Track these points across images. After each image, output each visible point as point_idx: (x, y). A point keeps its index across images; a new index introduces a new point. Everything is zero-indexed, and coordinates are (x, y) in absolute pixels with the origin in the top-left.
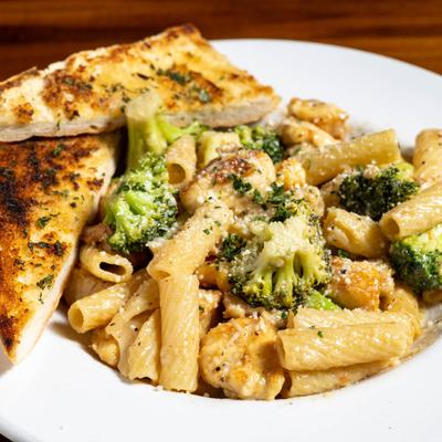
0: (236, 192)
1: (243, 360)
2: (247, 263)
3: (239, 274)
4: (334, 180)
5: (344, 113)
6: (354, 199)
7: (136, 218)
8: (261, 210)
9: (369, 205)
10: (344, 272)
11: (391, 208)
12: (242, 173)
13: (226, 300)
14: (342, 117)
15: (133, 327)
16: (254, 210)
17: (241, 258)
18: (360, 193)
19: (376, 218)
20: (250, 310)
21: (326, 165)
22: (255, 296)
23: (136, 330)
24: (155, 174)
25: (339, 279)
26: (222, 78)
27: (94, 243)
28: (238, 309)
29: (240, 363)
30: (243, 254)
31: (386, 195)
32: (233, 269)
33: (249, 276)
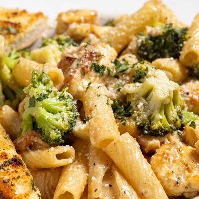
0: (98, 74)
1: (188, 169)
2: (145, 111)
3: (144, 120)
4: (130, 47)
5: (91, 11)
6: (154, 52)
7: (58, 116)
8: (116, 79)
9: (166, 51)
10: (188, 93)
11: (181, 47)
12: (96, 61)
13: (143, 140)
14: (92, 14)
15: (107, 185)
16: (112, 81)
17: (138, 110)
18: (157, 47)
19: (176, 57)
20: (162, 139)
21: (120, 40)
22: (162, 129)
23: (111, 186)
24: (45, 84)
25: (188, 99)
26: (9, 18)
27: (28, 148)
28: (155, 142)
29: (187, 173)
30: (139, 106)
31: (176, 41)
32: (137, 119)
33: (150, 119)
